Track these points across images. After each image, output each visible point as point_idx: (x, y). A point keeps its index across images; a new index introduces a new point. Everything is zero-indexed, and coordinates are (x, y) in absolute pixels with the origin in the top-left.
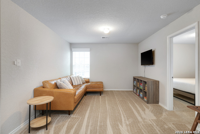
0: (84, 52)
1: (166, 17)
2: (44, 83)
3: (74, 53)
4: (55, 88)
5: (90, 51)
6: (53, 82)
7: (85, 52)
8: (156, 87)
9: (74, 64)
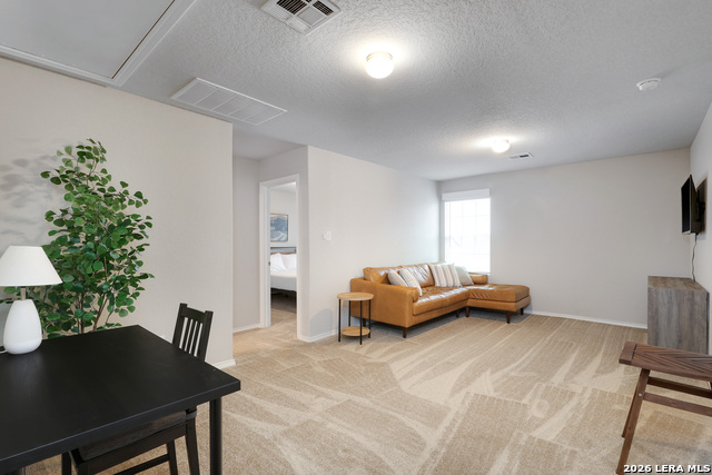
0: (474, 201)
1: (656, 84)
2: (367, 271)
3: (447, 204)
4: (383, 283)
5: (492, 194)
6: (382, 273)
7: (479, 200)
8: (692, 315)
9: (447, 234)
